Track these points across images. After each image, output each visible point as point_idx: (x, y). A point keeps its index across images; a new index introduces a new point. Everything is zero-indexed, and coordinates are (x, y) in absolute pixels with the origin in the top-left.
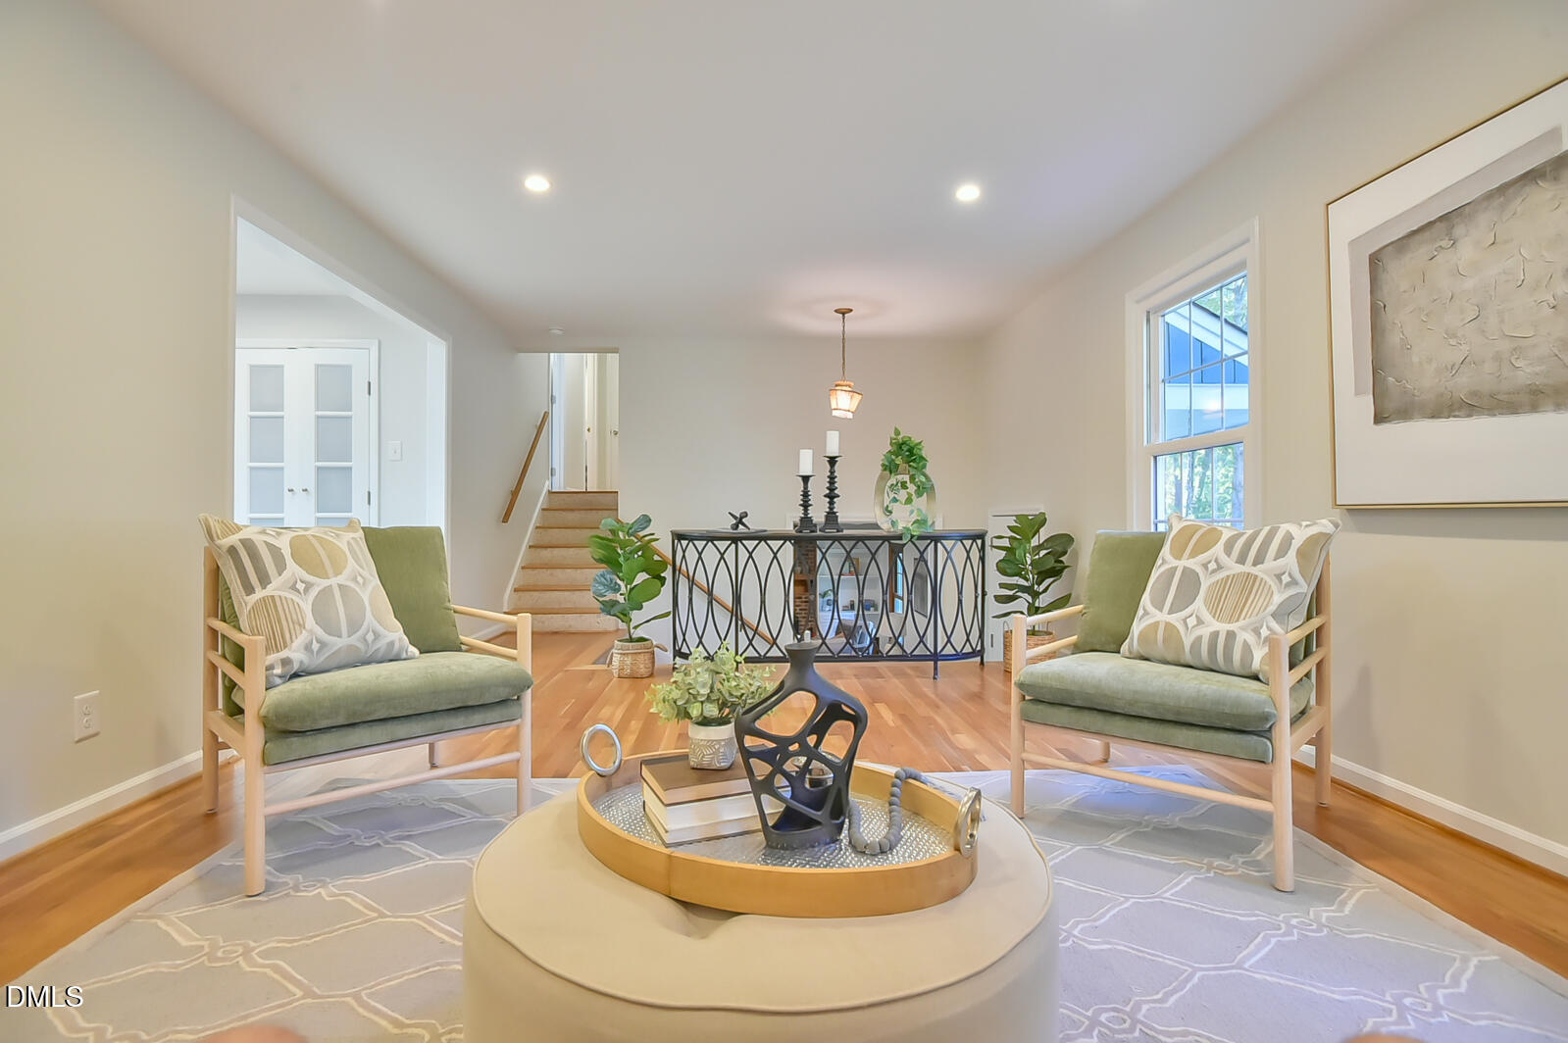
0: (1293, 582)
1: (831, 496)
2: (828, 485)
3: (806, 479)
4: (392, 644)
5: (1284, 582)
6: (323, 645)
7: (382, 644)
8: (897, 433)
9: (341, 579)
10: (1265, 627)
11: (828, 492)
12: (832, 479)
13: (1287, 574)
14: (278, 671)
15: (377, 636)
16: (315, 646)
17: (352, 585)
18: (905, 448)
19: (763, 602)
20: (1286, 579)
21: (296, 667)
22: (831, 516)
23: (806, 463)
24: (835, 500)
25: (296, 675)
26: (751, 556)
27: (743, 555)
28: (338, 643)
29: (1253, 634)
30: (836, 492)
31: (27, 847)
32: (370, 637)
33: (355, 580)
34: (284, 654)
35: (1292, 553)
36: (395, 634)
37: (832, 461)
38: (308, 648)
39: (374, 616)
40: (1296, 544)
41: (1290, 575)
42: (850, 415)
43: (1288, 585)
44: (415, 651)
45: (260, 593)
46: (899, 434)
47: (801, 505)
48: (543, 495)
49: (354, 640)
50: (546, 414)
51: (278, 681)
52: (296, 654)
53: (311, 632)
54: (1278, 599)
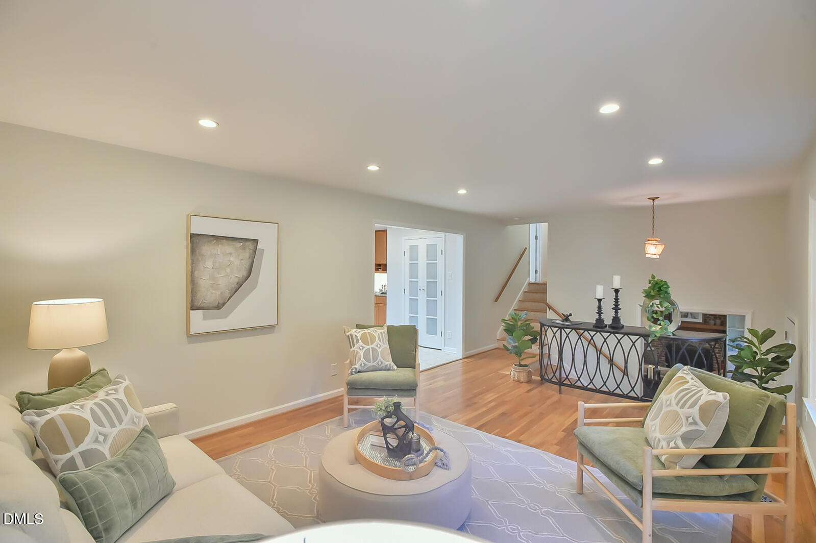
0: (695, 423)
1: (616, 308)
2: (614, 303)
3: (600, 300)
4: (387, 365)
5: (689, 422)
6: (365, 365)
7: (383, 365)
8: (653, 277)
9: (373, 346)
10: (673, 442)
11: (614, 306)
12: (617, 300)
13: (691, 417)
14: (354, 371)
15: (382, 363)
16: (363, 365)
17: (376, 348)
18: (657, 286)
19: (585, 357)
20: (690, 420)
21: (358, 370)
22: (616, 319)
23: (600, 292)
24: (619, 311)
25: (359, 372)
26: (567, 336)
27: (564, 335)
28: (369, 364)
29: (666, 443)
30: (619, 307)
31: (319, 400)
32: (380, 363)
33: (377, 346)
34: (355, 366)
35: (697, 407)
36: (389, 362)
37: (617, 291)
38: (361, 365)
39: (382, 358)
40: (701, 402)
41: (693, 419)
42: (658, 257)
43: (691, 424)
44: (395, 367)
45: (352, 349)
46: (655, 278)
47: (597, 313)
48: (525, 284)
49: (374, 364)
50: (526, 248)
51: (354, 373)
52: (358, 367)
53: (362, 361)
54: (684, 429)
